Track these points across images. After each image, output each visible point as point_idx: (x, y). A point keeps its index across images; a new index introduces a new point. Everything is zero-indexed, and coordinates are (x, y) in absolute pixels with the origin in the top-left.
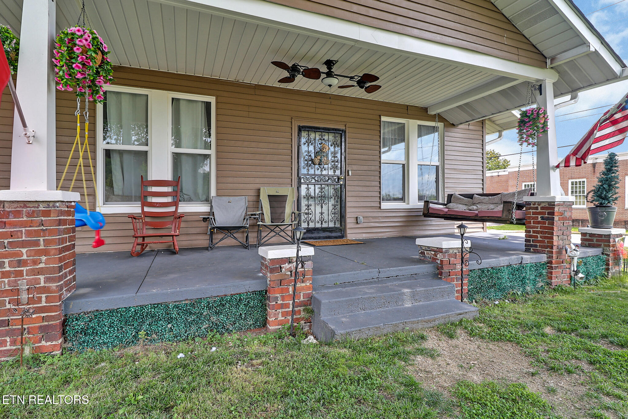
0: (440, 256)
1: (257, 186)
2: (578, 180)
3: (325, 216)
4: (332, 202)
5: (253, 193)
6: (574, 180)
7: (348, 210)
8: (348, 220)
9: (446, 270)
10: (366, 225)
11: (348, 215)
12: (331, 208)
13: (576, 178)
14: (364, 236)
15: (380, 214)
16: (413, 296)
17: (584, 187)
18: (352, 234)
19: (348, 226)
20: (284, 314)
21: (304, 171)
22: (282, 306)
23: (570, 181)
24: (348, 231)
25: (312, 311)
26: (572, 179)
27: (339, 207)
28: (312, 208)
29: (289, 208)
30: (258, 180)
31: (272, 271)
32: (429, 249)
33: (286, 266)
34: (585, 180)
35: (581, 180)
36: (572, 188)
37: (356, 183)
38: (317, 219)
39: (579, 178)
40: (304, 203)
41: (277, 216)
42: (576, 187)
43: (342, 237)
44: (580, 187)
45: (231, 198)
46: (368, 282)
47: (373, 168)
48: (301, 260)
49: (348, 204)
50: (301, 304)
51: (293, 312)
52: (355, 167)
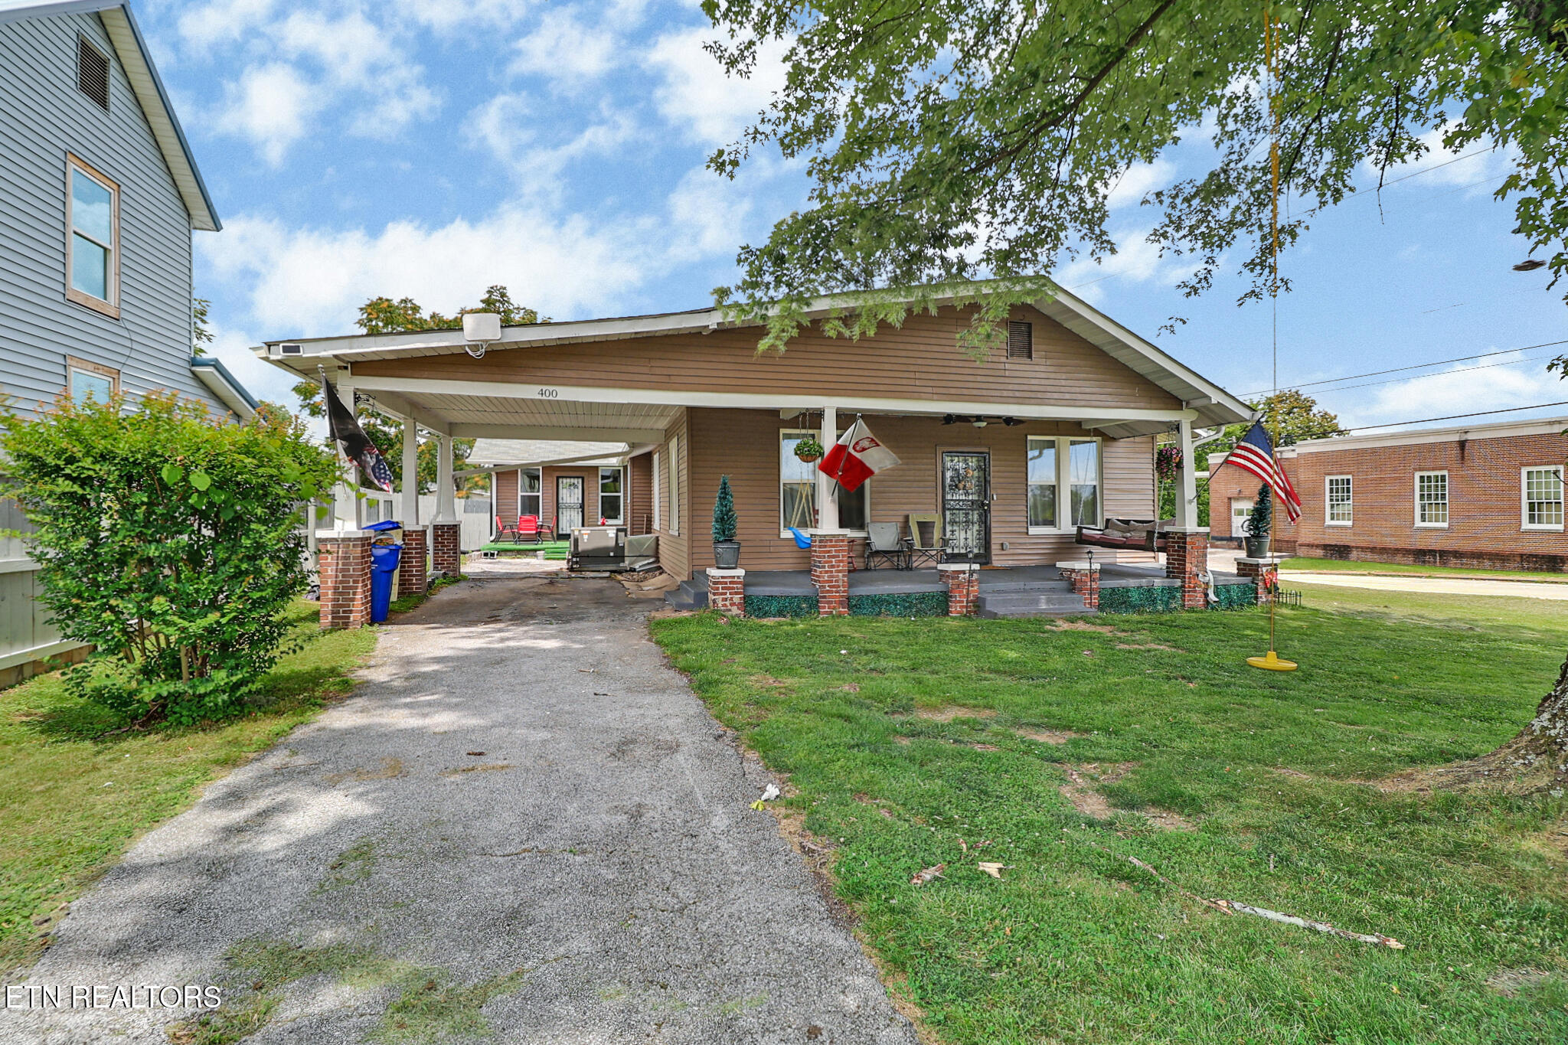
0: (1074, 575)
1: (907, 513)
2: (1432, 474)
3: (970, 542)
4: (976, 527)
5: (901, 519)
6: (1426, 474)
7: (993, 536)
8: (993, 547)
9: (1078, 585)
10: (1012, 551)
11: (993, 541)
12: (975, 533)
13: (1428, 470)
14: (1011, 563)
15: (1028, 541)
16: (1049, 601)
17: (1443, 487)
18: (998, 561)
19: (993, 552)
20: (961, 607)
21: (949, 497)
22: (960, 602)
23: (1417, 475)
24: (994, 558)
25: (978, 606)
26: (1420, 470)
27: (983, 533)
28: (957, 533)
29: (937, 535)
30: (905, 507)
31: (953, 578)
32: (1066, 570)
33: (962, 576)
34: (1445, 473)
35: (1439, 473)
36: (1422, 488)
37: (1000, 508)
38: (962, 544)
39: (1434, 469)
40: (948, 528)
41: (926, 541)
42: (1429, 487)
43: (987, 563)
44: (1437, 486)
45: (884, 525)
46: (1017, 591)
47: (1019, 492)
48: (972, 572)
49: (993, 530)
50: (972, 601)
51: (967, 607)
52: (999, 491)
